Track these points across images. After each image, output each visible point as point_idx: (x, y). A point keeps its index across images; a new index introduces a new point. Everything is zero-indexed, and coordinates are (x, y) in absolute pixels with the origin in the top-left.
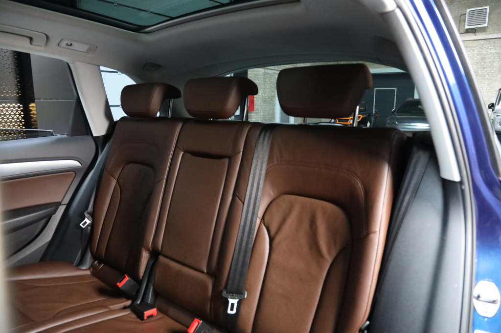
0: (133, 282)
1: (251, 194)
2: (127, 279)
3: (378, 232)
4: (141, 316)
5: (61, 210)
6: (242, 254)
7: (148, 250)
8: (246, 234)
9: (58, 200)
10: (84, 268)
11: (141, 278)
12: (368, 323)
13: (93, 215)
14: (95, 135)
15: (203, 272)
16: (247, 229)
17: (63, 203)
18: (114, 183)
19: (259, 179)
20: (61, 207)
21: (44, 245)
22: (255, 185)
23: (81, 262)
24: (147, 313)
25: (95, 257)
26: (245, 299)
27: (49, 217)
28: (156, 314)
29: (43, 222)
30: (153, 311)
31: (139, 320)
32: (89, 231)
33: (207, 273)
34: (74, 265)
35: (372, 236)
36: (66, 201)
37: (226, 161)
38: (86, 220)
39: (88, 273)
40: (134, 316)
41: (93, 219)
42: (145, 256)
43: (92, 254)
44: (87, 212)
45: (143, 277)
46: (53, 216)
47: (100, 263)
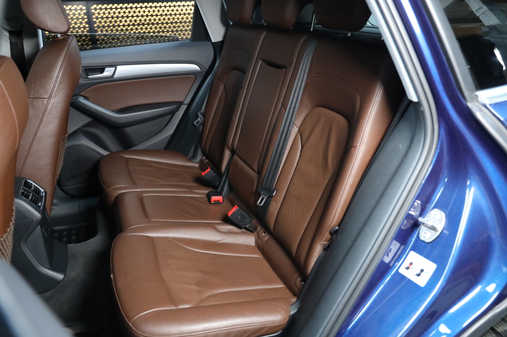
0: (213, 174)
1: (292, 103)
2: (209, 170)
3: (358, 147)
4: (209, 200)
5: (183, 108)
6: (277, 157)
7: (229, 149)
8: (282, 140)
9: (181, 100)
10: (195, 161)
11: (223, 172)
12: (337, 228)
13: (204, 115)
14: (213, 41)
15: (255, 171)
16: (284, 134)
17: (184, 103)
18: (222, 88)
19: (300, 90)
20: (183, 106)
21: (167, 137)
22: (296, 95)
23: (194, 156)
24: (214, 198)
25: (204, 154)
26: (273, 196)
27: (173, 113)
28: (222, 201)
29: (169, 116)
30: (219, 198)
31: (208, 203)
32: (201, 129)
33: (257, 172)
34: (188, 157)
35: (352, 149)
36: (187, 101)
37: (284, 70)
38: (199, 119)
39: (197, 165)
40: (206, 199)
41: (204, 120)
42: (227, 154)
43: (201, 150)
44: (200, 112)
45: (225, 172)
46: (176, 113)
47: (206, 159)
